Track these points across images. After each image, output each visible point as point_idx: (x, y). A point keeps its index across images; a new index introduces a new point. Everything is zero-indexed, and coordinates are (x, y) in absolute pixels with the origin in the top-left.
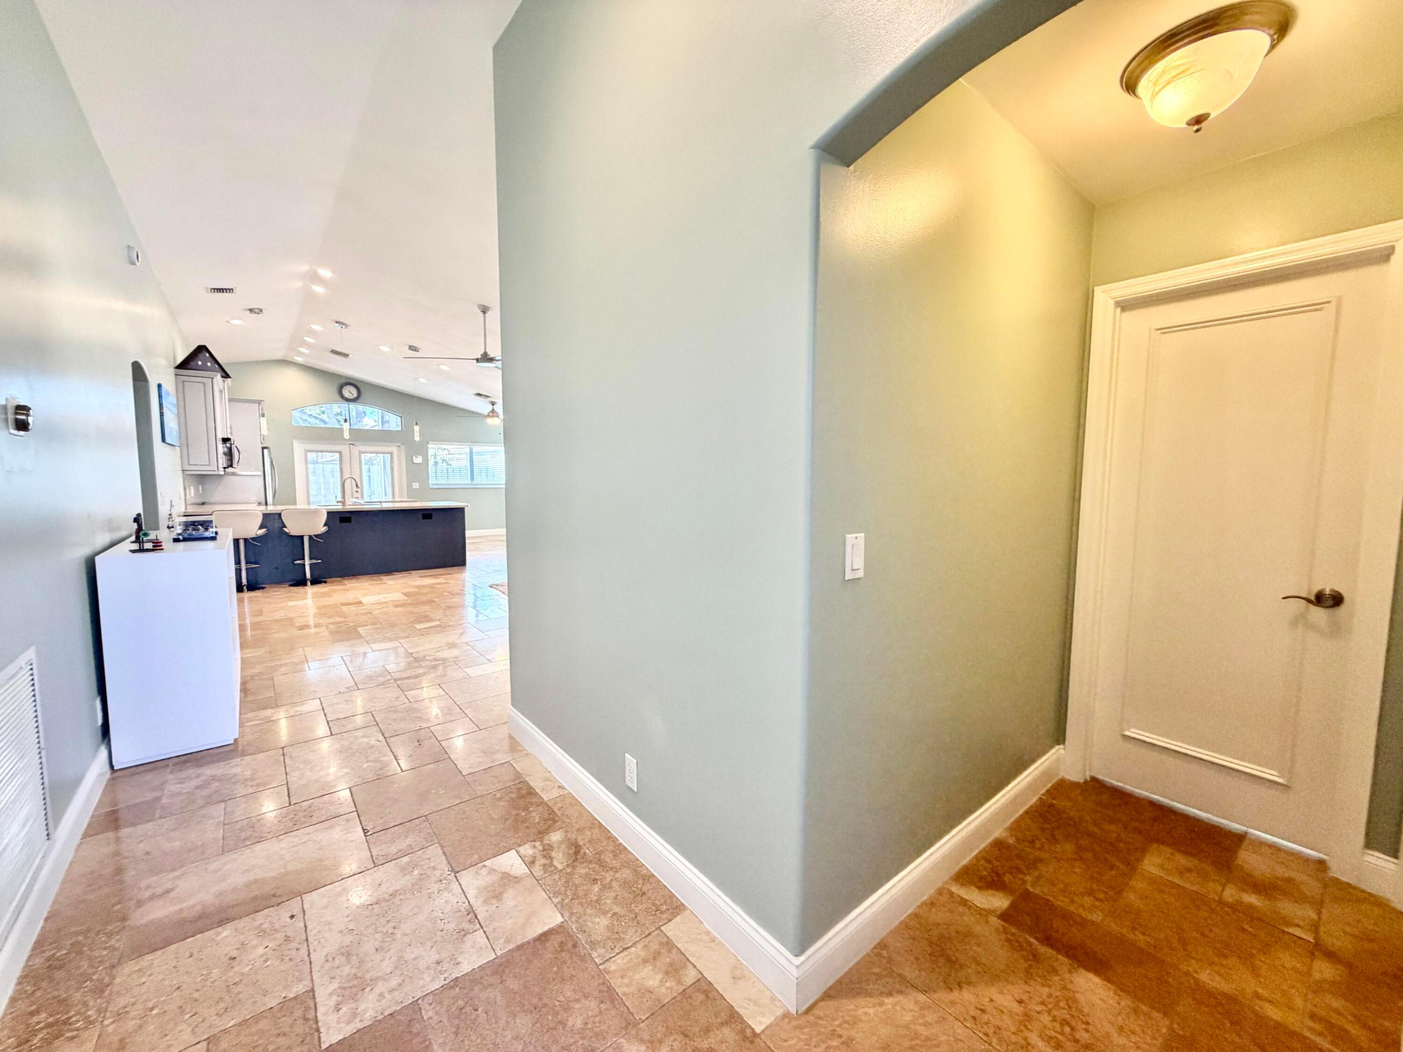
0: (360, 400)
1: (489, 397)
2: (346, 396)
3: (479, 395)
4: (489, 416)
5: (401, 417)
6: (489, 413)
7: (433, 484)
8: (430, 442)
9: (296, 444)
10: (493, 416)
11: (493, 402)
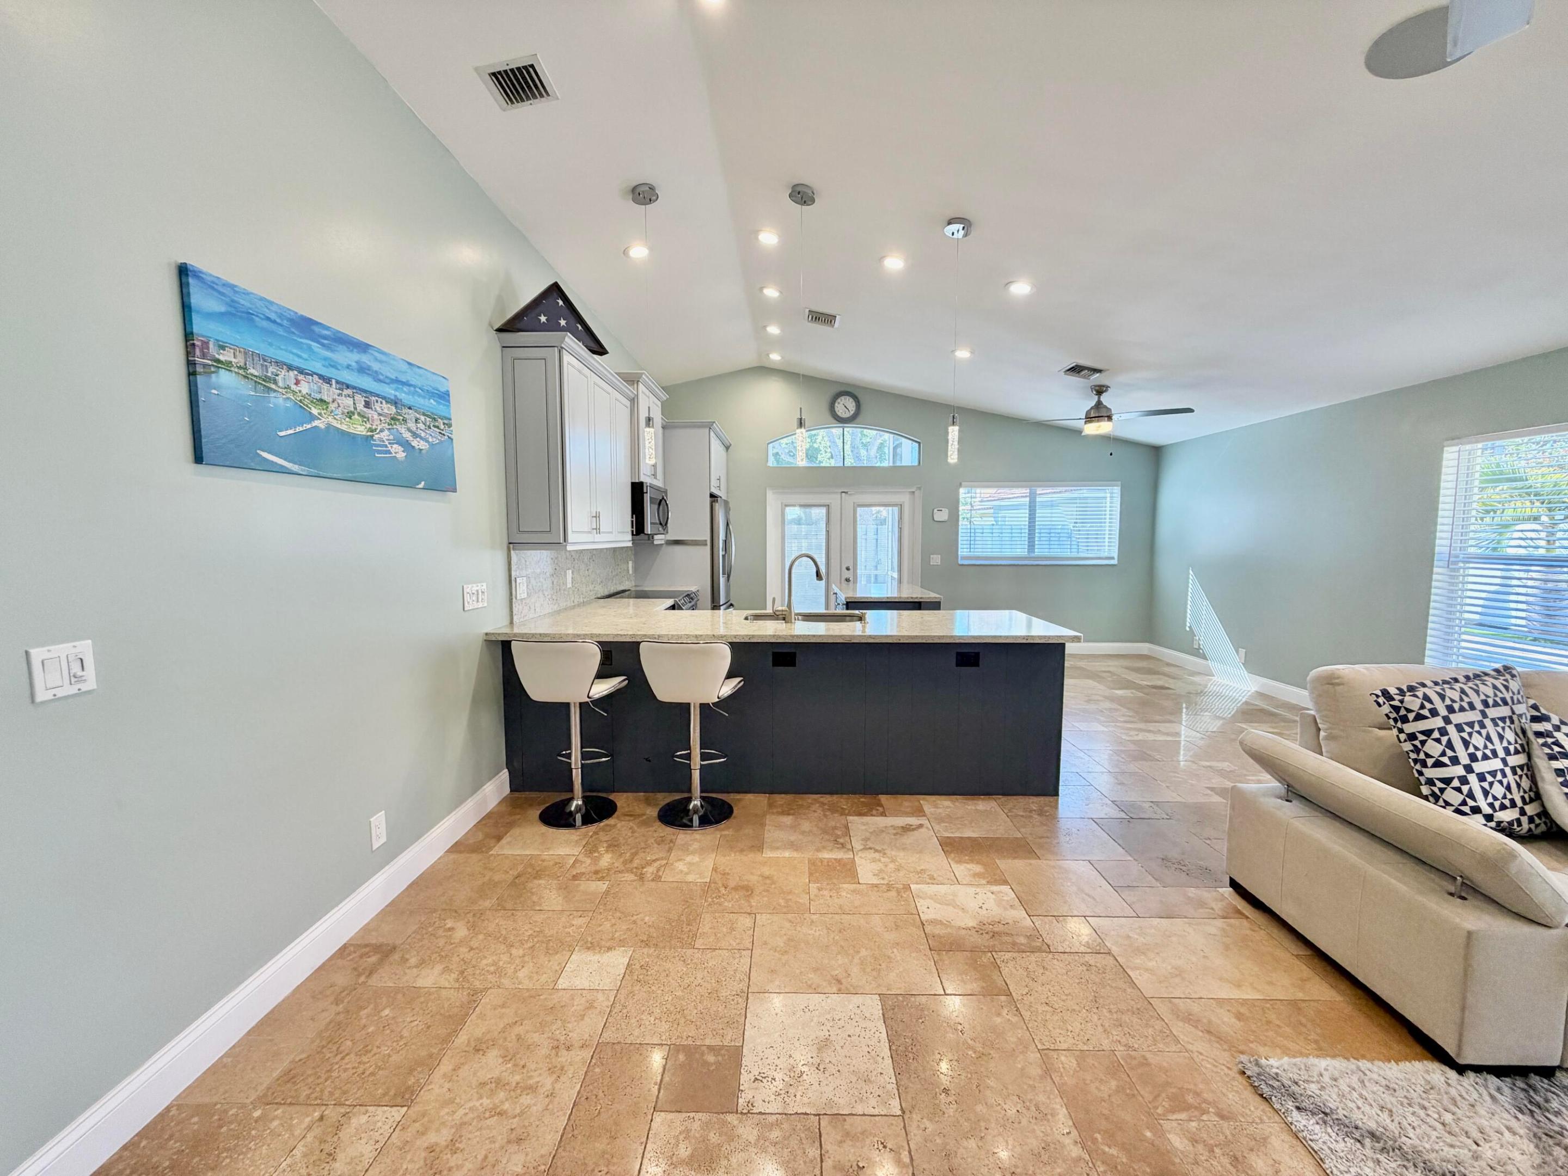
0: (859, 419)
1: (1099, 371)
2: (839, 414)
3: (1076, 370)
4: (1089, 419)
5: (919, 443)
6: (1088, 412)
7: (964, 558)
8: (963, 483)
9: (770, 496)
10: (1099, 418)
11: (1101, 386)
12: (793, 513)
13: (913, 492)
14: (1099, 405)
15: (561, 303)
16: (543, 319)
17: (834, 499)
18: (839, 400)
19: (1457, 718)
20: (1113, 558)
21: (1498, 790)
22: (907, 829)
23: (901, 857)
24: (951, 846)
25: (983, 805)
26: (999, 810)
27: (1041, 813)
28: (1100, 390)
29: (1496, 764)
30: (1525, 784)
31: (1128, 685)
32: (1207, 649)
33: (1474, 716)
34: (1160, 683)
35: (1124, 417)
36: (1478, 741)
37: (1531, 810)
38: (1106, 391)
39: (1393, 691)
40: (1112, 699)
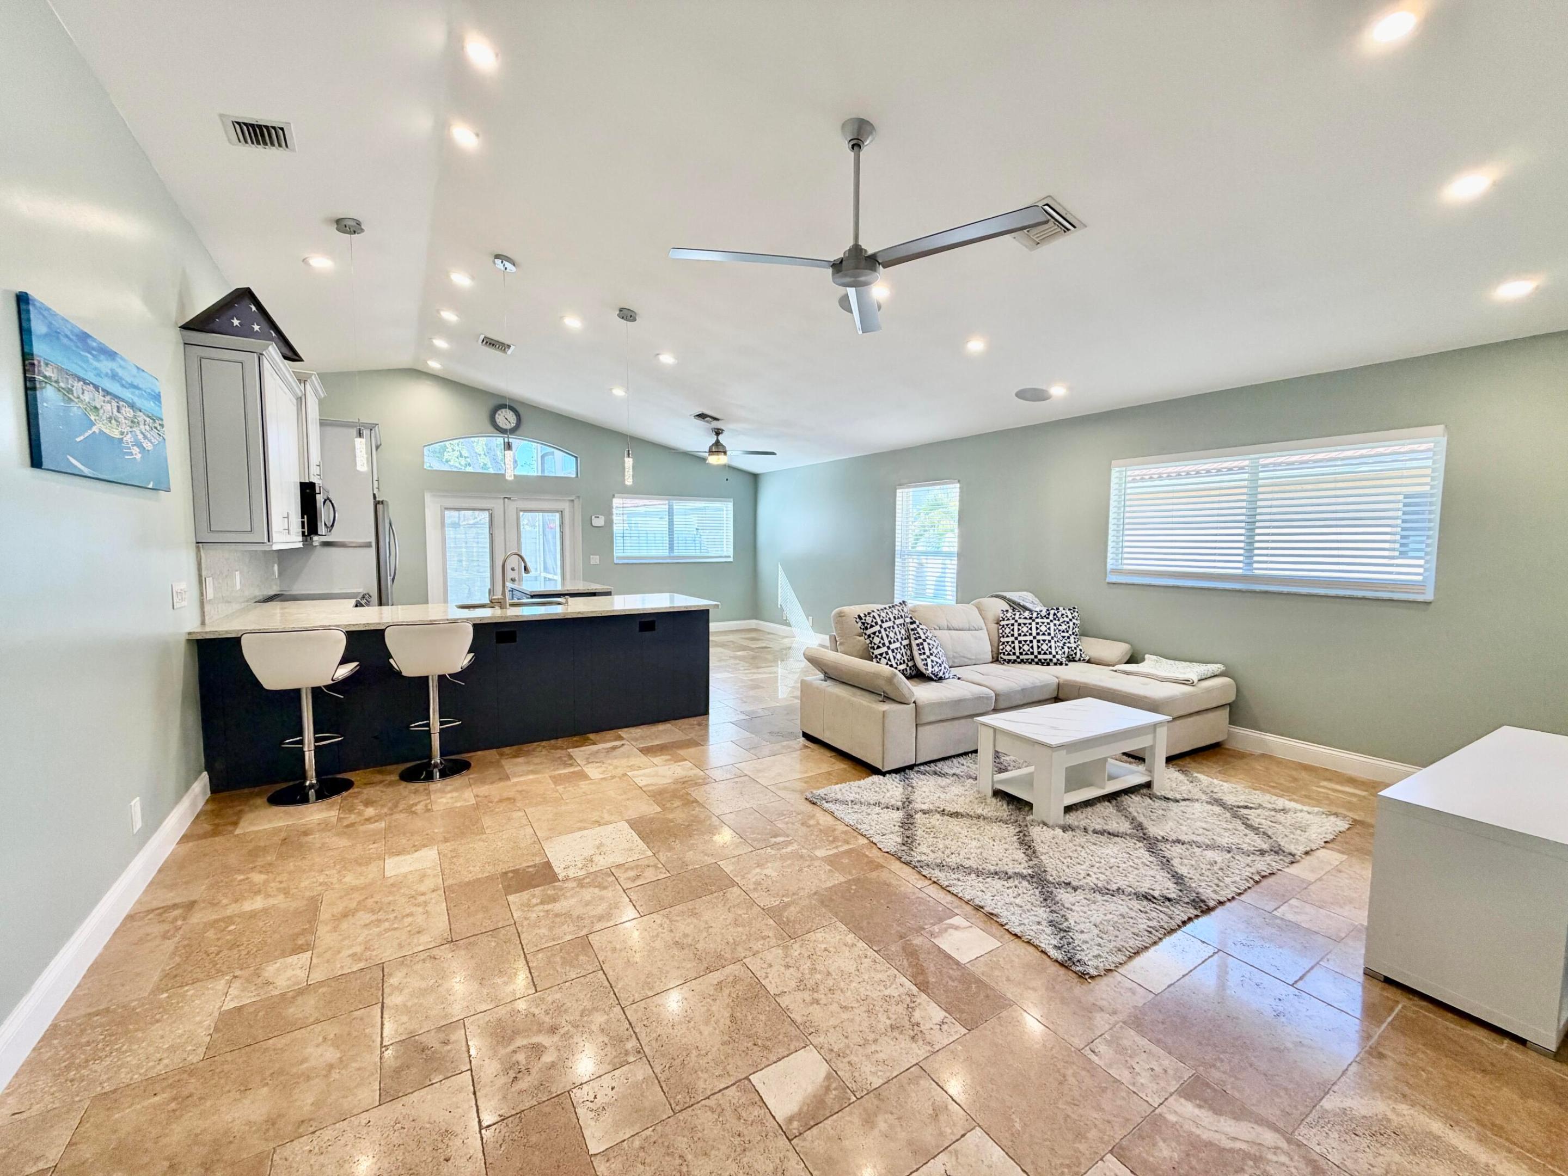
0: (521, 431)
1: (717, 419)
2: (500, 425)
3: (702, 416)
4: (711, 452)
5: (576, 457)
6: (711, 448)
7: (618, 558)
8: (616, 495)
9: (428, 498)
10: (718, 452)
11: (718, 429)
12: (451, 516)
13: (573, 500)
14: (717, 443)
15: (254, 308)
16: (236, 322)
17: (497, 505)
18: (499, 412)
19: (885, 625)
20: (729, 557)
21: (899, 656)
22: (614, 748)
23: (615, 762)
24: (646, 751)
25: (661, 727)
26: (673, 728)
27: (699, 725)
28: (718, 432)
29: (898, 645)
30: (909, 653)
31: (744, 648)
32: (792, 620)
33: (890, 624)
34: (764, 645)
35: (734, 453)
36: (892, 635)
37: (910, 664)
38: (722, 433)
39: (862, 615)
40: (735, 658)
